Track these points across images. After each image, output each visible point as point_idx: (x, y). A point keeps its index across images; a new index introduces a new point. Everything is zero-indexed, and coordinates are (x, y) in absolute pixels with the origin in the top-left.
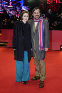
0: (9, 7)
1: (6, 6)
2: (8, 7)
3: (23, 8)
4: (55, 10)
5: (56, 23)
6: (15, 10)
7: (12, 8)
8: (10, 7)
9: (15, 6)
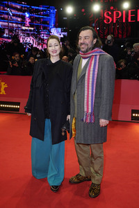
0: (24, 28)
1: (18, 27)
2: (22, 30)
3: (54, 31)
4: (120, 36)
5: (122, 64)
6: (36, 35)
7: (31, 30)
8: (27, 28)
9: (38, 28)
